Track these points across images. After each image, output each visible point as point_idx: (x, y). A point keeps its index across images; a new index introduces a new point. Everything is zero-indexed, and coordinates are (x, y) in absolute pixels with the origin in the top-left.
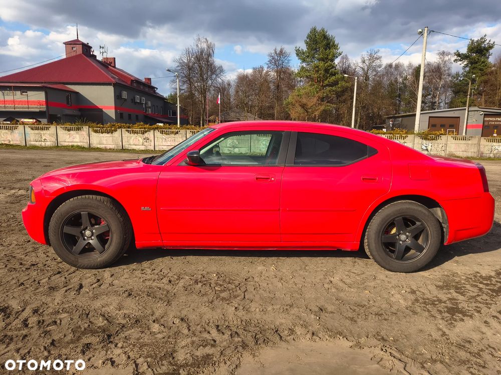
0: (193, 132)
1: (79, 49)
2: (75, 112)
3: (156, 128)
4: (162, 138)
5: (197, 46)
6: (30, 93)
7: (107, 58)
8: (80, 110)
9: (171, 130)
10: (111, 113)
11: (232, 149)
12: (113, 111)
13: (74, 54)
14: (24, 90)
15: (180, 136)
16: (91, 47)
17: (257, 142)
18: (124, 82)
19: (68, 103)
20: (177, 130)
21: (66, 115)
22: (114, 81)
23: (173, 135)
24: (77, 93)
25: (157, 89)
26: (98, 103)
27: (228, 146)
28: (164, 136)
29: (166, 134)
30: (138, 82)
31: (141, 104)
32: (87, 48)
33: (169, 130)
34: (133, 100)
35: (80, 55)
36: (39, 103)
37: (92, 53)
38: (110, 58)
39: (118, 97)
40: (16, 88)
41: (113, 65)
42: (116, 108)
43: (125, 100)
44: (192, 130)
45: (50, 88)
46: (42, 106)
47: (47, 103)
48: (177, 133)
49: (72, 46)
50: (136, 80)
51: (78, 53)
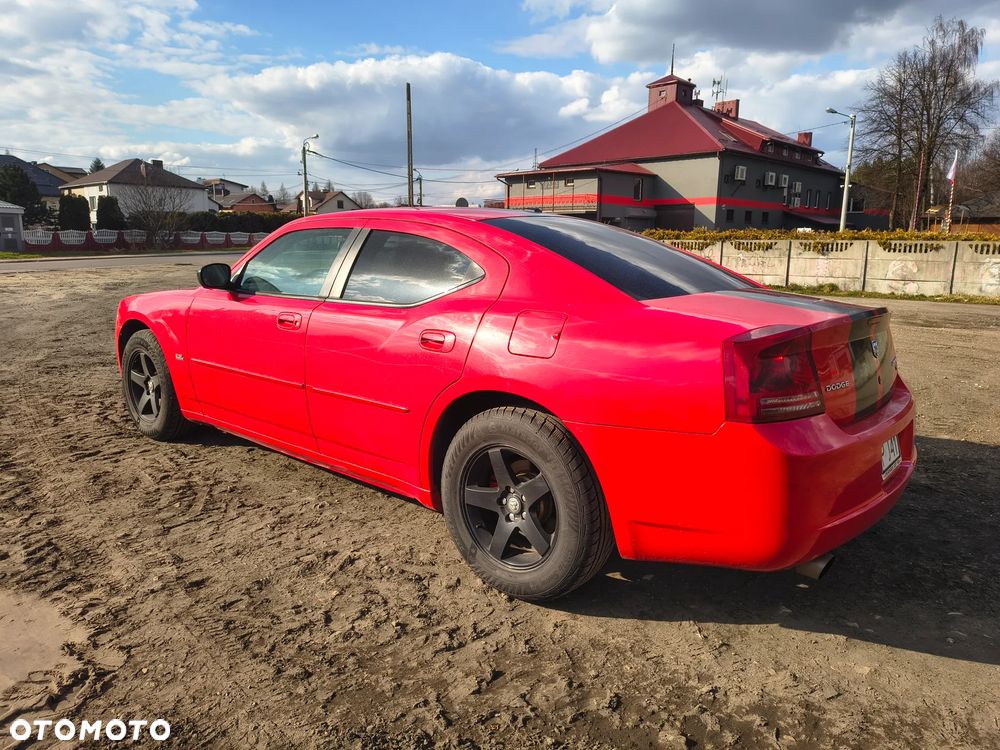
0: (806, 245)
1: (670, 93)
2: (648, 213)
3: (727, 238)
4: (737, 259)
5: (933, 43)
6: (578, 182)
7: (724, 103)
8: (657, 208)
9: (757, 241)
10: (709, 211)
11: (900, 285)
12: (713, 207)
13: (662, 104)
14: (569, 177)
15: (777, 253)
16: (695, 86)
17: (972, 268)
18: (748, 146)
19: (636, 196)
20: (769, 242)
21: (630, 218)
22: (721, 146)
23: (760, 252)
24: (655, 177)
25: (823, 153)
26: (687, 193)
27: (890, 276)
28: (742, 254)
29: (747, 250)
30: (778, 143)
31: (778, 188)
32: (685, 89)
33: (753, 242)
34: (761, 184)
35: (672, 104)
36: (587, 198)
37: (694, 98)
38: (729, 102)
39: (726, 179)
40: (559, 176)
41: (732, 115)
42: (719, 201)
43: (743, 183)
44: (804, 241)
45: (607, 171)
46: (591, 204)
47: (600, 197)
48: (769, 247)
49: (660, 89)
50: (772, 140)
51: (668, 101)
